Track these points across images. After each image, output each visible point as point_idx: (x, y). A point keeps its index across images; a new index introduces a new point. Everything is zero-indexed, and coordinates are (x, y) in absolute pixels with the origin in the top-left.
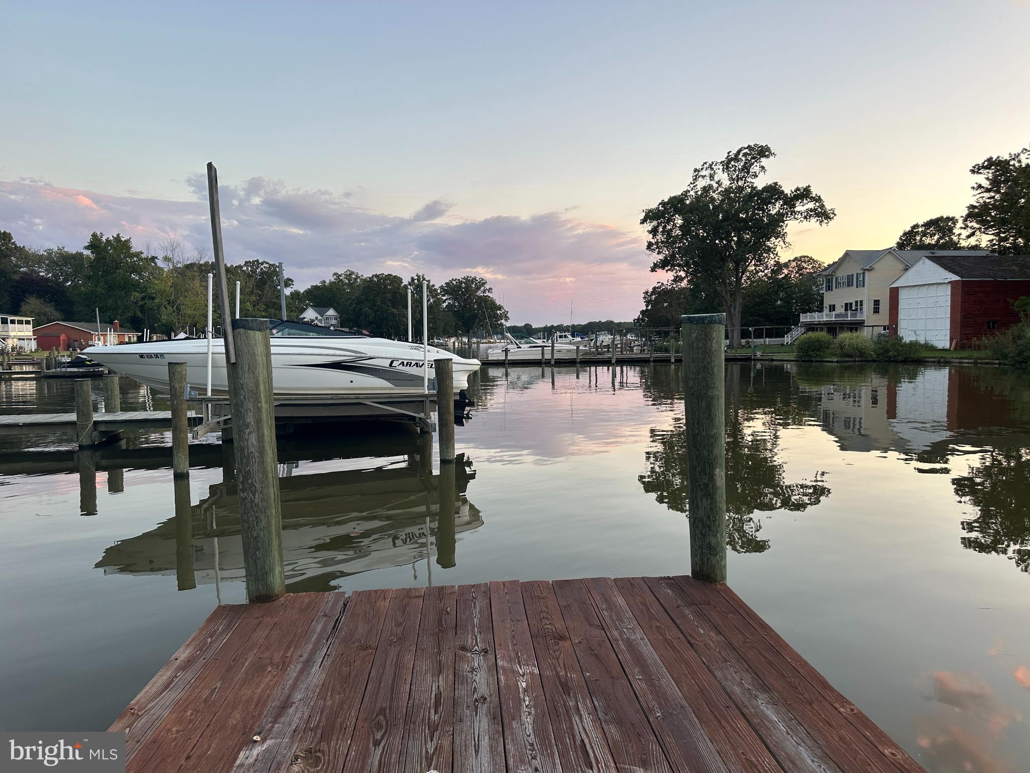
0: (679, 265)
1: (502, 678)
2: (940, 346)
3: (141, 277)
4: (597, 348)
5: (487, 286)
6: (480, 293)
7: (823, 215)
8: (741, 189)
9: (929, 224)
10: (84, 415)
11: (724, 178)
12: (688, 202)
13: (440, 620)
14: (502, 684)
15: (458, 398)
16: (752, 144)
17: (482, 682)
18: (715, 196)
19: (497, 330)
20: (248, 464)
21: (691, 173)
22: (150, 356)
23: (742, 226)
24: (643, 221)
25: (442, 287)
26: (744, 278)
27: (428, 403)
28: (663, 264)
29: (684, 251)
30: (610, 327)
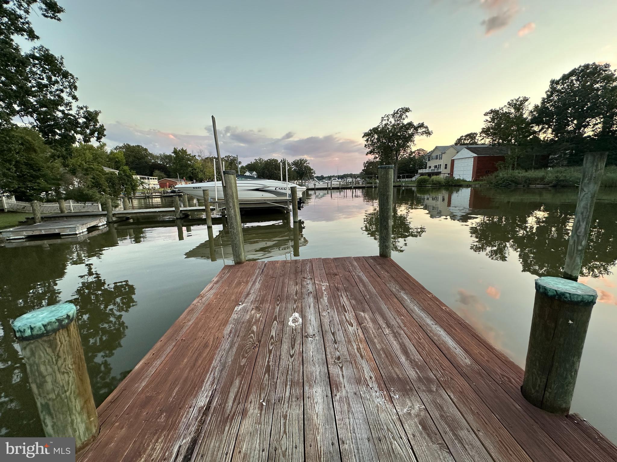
0: (376, 153)
1: (317, 286)
2: (468, 180)
3: (191, 162)
4: (347, 183)
5: (308, 162)
6: (305, 165)
7: (428, 133)
8: (399, 124)
9: (466, 136)
10: (177, 208)
11: (392, 120)
12: (379, 130)
13: (296, 270)
14: (317, 288)
15: (299, 200)
16: (403, 107)
17: (310, 287)
18: (389, 127)
19: (312, 178)
20: (231, 220)
21: (381, 119)
22: (196, 188)
23: (398, 138)
24: (363, 137)
25: (292, 163)
26: (399, 157)
27: (288, 202)
28: (371, 152)
29: (378, 148)
30: (351, 176)
